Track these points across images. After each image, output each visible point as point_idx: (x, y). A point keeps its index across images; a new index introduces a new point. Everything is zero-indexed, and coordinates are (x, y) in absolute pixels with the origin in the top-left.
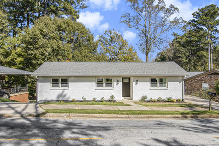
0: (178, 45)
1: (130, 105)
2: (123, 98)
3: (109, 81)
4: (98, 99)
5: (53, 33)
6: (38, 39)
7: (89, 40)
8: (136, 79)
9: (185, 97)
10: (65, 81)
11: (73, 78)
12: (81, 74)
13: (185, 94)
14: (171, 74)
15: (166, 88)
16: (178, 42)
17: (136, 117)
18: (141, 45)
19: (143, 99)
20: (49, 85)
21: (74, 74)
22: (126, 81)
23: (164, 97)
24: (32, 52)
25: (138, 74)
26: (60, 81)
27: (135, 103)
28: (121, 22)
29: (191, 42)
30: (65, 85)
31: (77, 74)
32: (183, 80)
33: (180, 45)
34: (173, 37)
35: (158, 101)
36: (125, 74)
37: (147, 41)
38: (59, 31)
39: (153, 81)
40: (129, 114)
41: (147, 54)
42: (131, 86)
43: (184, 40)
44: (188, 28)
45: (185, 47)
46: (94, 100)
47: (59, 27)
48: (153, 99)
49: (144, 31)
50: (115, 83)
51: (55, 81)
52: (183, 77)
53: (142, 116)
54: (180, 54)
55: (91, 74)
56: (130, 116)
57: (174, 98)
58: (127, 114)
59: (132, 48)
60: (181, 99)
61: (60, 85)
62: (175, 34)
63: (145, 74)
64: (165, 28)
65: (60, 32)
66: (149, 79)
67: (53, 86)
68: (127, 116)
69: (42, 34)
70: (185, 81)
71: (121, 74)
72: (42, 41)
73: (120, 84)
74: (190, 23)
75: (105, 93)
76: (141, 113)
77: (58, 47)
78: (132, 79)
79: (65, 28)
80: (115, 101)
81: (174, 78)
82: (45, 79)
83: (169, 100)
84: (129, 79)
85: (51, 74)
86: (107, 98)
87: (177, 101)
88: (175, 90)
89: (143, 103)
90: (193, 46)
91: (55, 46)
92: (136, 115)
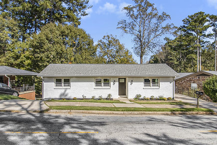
0: (169, 48)
1: (125, 103)
2: (119, 96)
3: (107, 81)
4: (97, 97)
5: (57, 38)
6: (44, 44)
7: (89, 45)
8: (131, 79)
9: (175, 95)
10: (67, 81)
11: (74, 79)
12: (82, 75)
13: (176, 93)
14: (162, 75)
15: (158, 87)
16: (170, 46)
17: (130, 114)
18: (136, 48)
19: (138, 98)
20: (53, 84)
21: (76, 75)
22: (123, 81)
23: (156, 96)
24: (38, 55)
25: (133, 75)
26: (63, 81)
27: (130, 101)
28: (118, 28)
29: (181, 46)
30: (67, 84)
31: (78, 75)
32: (174, 80)
33: (172, 49)
34: (165, 42)
35: (151, 99)
36: (120, 75)
37: (141, 45)
38: (62, 36)
39: (147, 81)
40: (124, 111)
41: (141, 57)
42: (126, 85)
43: (175, 44)
44: (179, 33)
45: (176, 50)
46: (93, 98)
47: (62, 32)
48: (146, 97)
49: (139, 35)
50: (112, 83)
51: (58, 81)
52: (174, 77)
53: (136, 112)
54: (171, 56)
55: (90, 75)
56: (125, 112)
57: (166, 96)
59: (128, 51)
60: (172, 97)
61: (63, 84)
62: (166, 39)
63: (139, 75)
64: (158, 33)
65: (64, 37)
66: (143, 80)
67: (56, 86)
68: (122, 112)
69: (47, 39)
70: (176, 81)
71: (118, 75)
72: (47, 45)
73: (117, 84)
74: (181, 29)
75: (103, 92)
76: (135, 110)
77: (61, 50)
78: (127, 79)
79: (68, 34)
80: (112, 99)
81: (166, 79)
82: (49, 79)
83: (161, 99)
84: (125, 79)
85: (55, 75)
87: (168, 99)
88: (166, 90)
89: (137, 101)
90: (183, 50)
91: (59, 50)
92: (130, 112)
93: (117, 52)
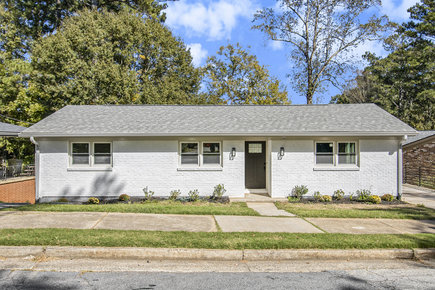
0: (376, 78)
1: (257, 214)
2: (248, 191)
3: (213, 149)
4: (184, 193)
5: (100, 45)
6: (65, 59)
7: (179, 62)
8: (281, 143)
9: (405, 188)
10: (103, 149)
11: (122, 143)
12: (143, 132)
13: (405, 180)
14: (368, 131)
15: (354, 167)
16: (376, 72)
17: (267, 259)
18: (297, 76)
19: (298, 195)
20: (65, 158)
21: (125, 132)
22: (256, 149)
23: (350, 191)
25: (284, 131)
26: (92, 149)
27: (277, 204)
28: (255, 27)
29: (404, 70)
30: (104, 158)
31: (132, 133)
32: (400, 146)
33: (380, 77)
35: (336, 199)
36: (250, 131)
37: (309, 69)
38: (113, 41)
39: (323, 149)
40: (246, 246)
41: (309, 96)
42: (267, 161)
43: (389, 67)
44: (398, 42)
45: (392, 83)
46: (174, 197)
47: (112, 32)
48: (323, 193)
49: (304, 46)
50: (226, 155)
51: (80, 150)
52: (400, 138)
54: (379, 97)
55: (167, 132)
56: (249, 253)
57: (377, 192)
58: (238, 247)
59: (277, 83)
60: (395, 194)
61: (92, 158)
62: (368, 56)
63: (302, 131)
64: (349, 39)
65: (116, 43)
66: (313, 145)
67: (74, 163)
68: (237, 253)
69: (75, 49)
70: (405, 148)
71: (242, 132)
72: (74, 62)
73: (240, 156)
74: (403, 30)
75: (200, 179)
77: (108, 76)
78: (269, 144)
79: (126, 35)
80: (225, 200)
81: (376, 142)
82: (56, 143)
83: (364, 199)
84: (264, 144)
85: (70, 133)
86: (207, 191)
87: (385, 199)
88: (378, 173)
89: (298, 206)
90: (409, 80)
91: (102, 75)
92: (267, 252)
93: (252, 85)
